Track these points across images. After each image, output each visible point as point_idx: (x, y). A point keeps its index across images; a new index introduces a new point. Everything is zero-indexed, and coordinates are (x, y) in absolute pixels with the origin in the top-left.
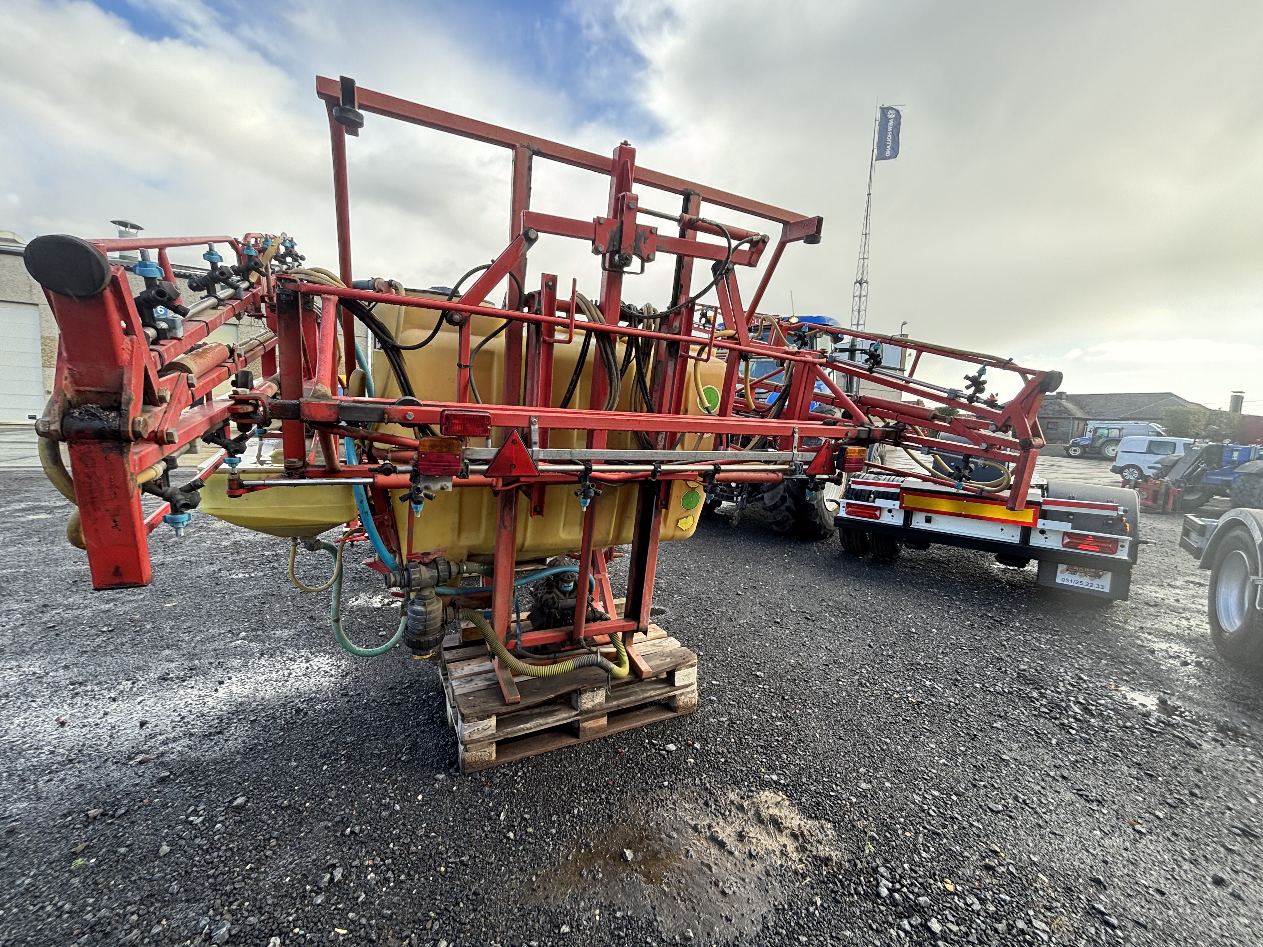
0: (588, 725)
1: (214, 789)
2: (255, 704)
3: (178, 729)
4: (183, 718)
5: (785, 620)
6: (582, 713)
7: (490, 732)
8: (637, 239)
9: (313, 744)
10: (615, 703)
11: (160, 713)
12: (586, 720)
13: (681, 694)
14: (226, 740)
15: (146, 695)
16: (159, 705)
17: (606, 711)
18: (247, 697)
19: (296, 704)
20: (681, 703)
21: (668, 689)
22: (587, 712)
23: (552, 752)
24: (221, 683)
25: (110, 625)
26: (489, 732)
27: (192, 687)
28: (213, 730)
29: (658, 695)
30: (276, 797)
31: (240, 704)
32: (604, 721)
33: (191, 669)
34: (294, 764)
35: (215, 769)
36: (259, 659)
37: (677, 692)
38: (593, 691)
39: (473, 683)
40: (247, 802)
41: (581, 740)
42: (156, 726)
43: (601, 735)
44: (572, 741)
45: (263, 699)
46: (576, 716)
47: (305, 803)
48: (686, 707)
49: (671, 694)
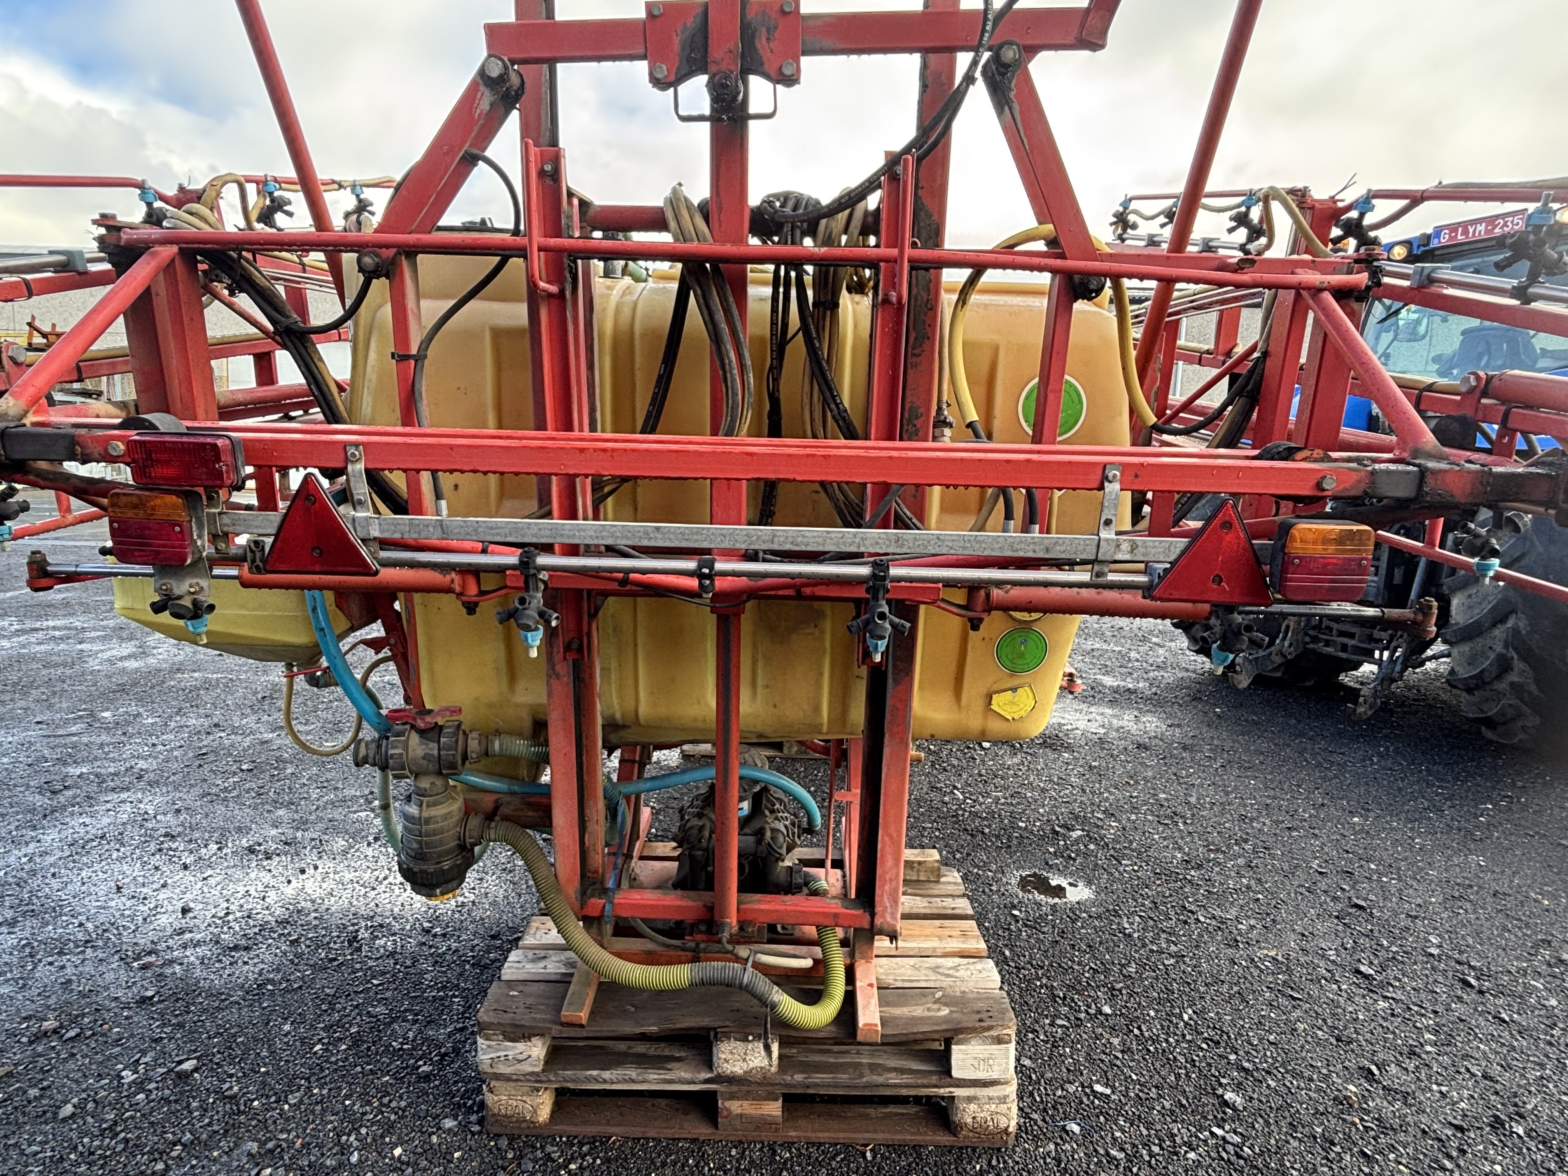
0: (736, 1107)
1: (179, 1036)
2: (314, 915)
3: (211, 929)
4: (227, 914)
5: (1393, 972)
6: (720, 1079)
7: (530, 1069)
8: (748, 34)
9: (330, 1003)
10: (799, 1077)
11: (211, 901)
12: (732, 1097)
13: (970, 1099)
14: (245, 963)
15: (218, 871)
16: (219, 888)
17: (779, 1091)
18: (313, 901)
19: (357, 931)
20: (969, 1120)
21: (934, 1079)
22: (730, 1079)
23: (658, 1141)
24: (303, 871)
25: (254, 762)
26: (527, 1068)
27: (270, 871)
28: (243, 942)
29: (907, 1086)
30: (231, 1076)
31: (299, 911)
32: (774, 1109)
33: (286, 843)
34: (287, 1027)
35: (201, 1003)
36: (369, 844)
37: (958, 1092)
38: (745, 1040)
39: (541, 964)
40: (196, 1070)
41: (721, 1134)
42: (195, 918)
43: (767, 1136)
44: (703, 1130)
45: (328, 909)
46: (707, 1081)
47: (254, 1100)
48: (980, 1130)
49: (942, 1091)
